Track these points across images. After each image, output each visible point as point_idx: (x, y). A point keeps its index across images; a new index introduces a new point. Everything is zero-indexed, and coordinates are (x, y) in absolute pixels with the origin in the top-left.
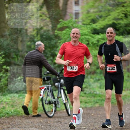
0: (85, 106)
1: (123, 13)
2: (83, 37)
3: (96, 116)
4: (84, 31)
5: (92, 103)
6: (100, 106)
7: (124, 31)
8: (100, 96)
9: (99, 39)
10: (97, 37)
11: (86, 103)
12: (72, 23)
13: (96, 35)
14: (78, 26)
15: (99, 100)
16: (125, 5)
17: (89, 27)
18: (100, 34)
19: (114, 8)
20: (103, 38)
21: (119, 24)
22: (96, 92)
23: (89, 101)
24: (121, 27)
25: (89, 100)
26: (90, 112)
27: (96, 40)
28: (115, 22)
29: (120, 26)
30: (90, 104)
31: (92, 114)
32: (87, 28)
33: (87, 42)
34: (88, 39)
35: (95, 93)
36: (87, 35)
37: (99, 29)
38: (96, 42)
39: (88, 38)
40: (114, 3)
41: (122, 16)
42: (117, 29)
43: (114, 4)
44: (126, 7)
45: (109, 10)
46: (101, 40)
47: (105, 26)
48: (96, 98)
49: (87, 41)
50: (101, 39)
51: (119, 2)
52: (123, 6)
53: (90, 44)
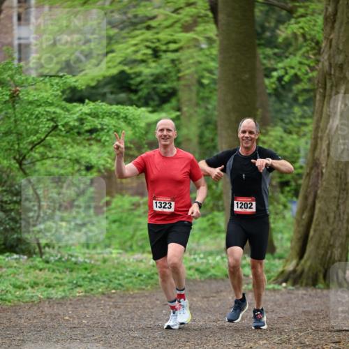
0: (45, 294)
1: (148, 47)
2: (40, 109)
3: (76, 322)
4: (44, 94)
5: (66, 288)
6: (85, 296)
7: (149, 94)
8: (86, 269)
9: (84, 117)
10: (78, 109)
11: (49, 286)
12: (10, 73)
13: (75, 104)
14: (27, 79)
15: (84, 279)
16: (153, 23)
17: (57, 83)
18: (87, 101)
19: (124, 33)
20: (93, 111)
21: (139, 74)
22: (77, 257)
23: (56, 281)
24: (141, 83)
25: (56, 278)
26: (61, 310)
27: (75, 117)
28: (126, 68)
29: (139, 79)
30: (61, 289)
31: (67, 318)
32: (52, 85)
33: (52, 124)
34: (53, 116)
35: (73, 259)
36: (51, 104)
37: (84, 87)
38: (77, 124)
39: (54, 113)
40: (124, 18)
41: (145, 54)
42: (133, 88)
43: (123, 22)
44: (155, 31)
45: (110, 38)
46: (89, 118)
47: (99, 81)
48: (74, 274)
49: (52, 120)
50: (89, 115)
51: (136, 16)
52: (149, 28)
53: (60, 127)
